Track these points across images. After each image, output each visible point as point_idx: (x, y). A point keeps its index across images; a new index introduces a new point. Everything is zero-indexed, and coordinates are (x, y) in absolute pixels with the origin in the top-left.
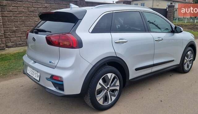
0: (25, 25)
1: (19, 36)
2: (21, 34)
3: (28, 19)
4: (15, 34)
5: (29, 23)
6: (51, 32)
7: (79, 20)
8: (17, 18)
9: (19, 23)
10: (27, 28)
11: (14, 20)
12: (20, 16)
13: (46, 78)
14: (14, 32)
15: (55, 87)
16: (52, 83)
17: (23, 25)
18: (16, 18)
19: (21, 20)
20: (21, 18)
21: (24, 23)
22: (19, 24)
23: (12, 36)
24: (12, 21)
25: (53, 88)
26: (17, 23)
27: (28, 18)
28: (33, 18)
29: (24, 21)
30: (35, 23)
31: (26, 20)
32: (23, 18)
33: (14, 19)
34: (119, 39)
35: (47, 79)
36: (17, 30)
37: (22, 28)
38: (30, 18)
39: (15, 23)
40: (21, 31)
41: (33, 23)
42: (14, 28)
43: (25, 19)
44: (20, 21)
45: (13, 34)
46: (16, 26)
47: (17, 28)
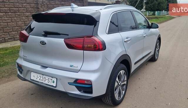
6: (68, 35)
7: (98, 22)
13: (68, 83)
15: (80, 91)
16: (76, 87)
25: (77, 92)
34: (126, 38)
35: (70, 84)
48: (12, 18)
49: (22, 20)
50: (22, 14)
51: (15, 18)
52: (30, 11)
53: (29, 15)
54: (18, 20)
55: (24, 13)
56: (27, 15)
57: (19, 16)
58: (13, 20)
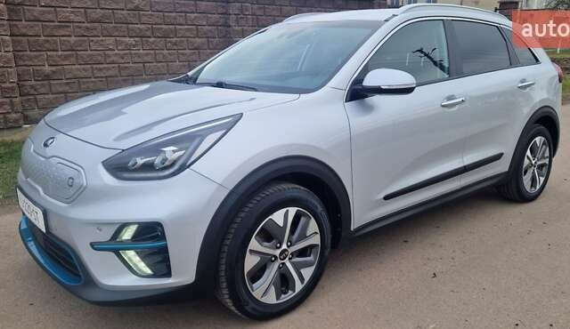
0: (77, 59)
1: (61, 89)
2: (68, 84)
3: (85, 41)
4: (50, 85)
5: (89, 52)
8: (55, 38)
9: (60, 53)
10: (83, 66)
11: (47, 45)
12: (63, 33)
14: (47, 77)
17: (73, 60)
18: (49, 38)
19: (66, 45)
20: (65, 38)
21: (74, 52)
22: (59, 57)
23: (42, 90)
24: (39, 48)
26: (55, 53)
27: (86, 38)
28: (101, 38)
29: (74, 48)
30: (107, 52)
31: (81, 46)
32: (73, 39)
33: (48, 41)
36: (54, 72)
37: (70, 67)
38: (91, 38)
39: (49, 53)
40: (68, 77)
41: (101, 52)
42: (47, 69)
43: (76, 42)
44: (63, 48)
45: (43, 86)
46: (51, 62)
47: (54, 68)
48: (157, 52)
49: (182, 58)
50: (183, 41)
51: (166, 51)
52: (205, 34)
53: (203, 44)
54: (172, 57)
55: (190, 39)
56: (196, 45)
57: (175, 47)
58: (160, 58)
